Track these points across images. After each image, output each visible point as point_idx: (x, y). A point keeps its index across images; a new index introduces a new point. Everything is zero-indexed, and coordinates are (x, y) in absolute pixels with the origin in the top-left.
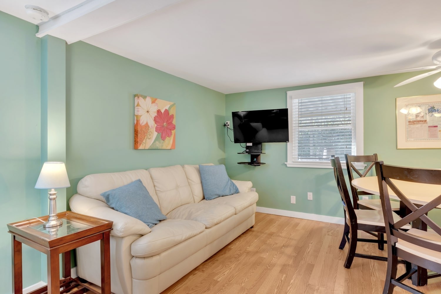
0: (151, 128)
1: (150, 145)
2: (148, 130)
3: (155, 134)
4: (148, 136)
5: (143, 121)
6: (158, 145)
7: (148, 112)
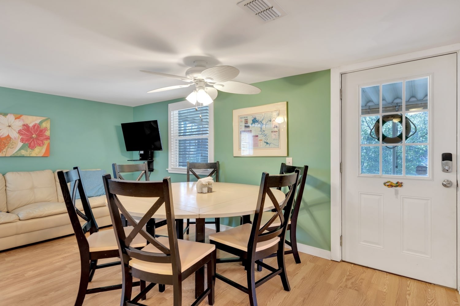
0: (14, 139)
1: (13, 153)
2: (10, 141)
3: (20, 144)
4: (10, 146)
5: (3, 134)
6: (23, 152)
7: (9, 126)
